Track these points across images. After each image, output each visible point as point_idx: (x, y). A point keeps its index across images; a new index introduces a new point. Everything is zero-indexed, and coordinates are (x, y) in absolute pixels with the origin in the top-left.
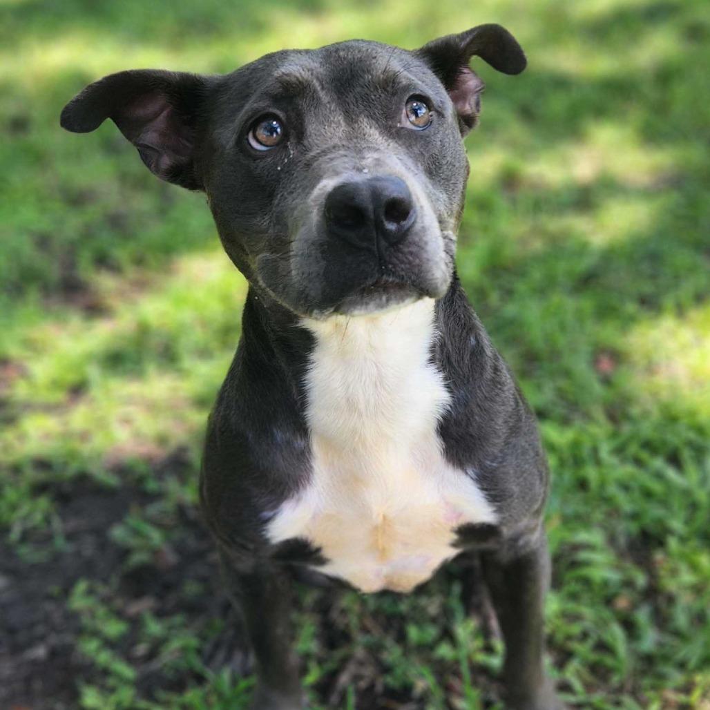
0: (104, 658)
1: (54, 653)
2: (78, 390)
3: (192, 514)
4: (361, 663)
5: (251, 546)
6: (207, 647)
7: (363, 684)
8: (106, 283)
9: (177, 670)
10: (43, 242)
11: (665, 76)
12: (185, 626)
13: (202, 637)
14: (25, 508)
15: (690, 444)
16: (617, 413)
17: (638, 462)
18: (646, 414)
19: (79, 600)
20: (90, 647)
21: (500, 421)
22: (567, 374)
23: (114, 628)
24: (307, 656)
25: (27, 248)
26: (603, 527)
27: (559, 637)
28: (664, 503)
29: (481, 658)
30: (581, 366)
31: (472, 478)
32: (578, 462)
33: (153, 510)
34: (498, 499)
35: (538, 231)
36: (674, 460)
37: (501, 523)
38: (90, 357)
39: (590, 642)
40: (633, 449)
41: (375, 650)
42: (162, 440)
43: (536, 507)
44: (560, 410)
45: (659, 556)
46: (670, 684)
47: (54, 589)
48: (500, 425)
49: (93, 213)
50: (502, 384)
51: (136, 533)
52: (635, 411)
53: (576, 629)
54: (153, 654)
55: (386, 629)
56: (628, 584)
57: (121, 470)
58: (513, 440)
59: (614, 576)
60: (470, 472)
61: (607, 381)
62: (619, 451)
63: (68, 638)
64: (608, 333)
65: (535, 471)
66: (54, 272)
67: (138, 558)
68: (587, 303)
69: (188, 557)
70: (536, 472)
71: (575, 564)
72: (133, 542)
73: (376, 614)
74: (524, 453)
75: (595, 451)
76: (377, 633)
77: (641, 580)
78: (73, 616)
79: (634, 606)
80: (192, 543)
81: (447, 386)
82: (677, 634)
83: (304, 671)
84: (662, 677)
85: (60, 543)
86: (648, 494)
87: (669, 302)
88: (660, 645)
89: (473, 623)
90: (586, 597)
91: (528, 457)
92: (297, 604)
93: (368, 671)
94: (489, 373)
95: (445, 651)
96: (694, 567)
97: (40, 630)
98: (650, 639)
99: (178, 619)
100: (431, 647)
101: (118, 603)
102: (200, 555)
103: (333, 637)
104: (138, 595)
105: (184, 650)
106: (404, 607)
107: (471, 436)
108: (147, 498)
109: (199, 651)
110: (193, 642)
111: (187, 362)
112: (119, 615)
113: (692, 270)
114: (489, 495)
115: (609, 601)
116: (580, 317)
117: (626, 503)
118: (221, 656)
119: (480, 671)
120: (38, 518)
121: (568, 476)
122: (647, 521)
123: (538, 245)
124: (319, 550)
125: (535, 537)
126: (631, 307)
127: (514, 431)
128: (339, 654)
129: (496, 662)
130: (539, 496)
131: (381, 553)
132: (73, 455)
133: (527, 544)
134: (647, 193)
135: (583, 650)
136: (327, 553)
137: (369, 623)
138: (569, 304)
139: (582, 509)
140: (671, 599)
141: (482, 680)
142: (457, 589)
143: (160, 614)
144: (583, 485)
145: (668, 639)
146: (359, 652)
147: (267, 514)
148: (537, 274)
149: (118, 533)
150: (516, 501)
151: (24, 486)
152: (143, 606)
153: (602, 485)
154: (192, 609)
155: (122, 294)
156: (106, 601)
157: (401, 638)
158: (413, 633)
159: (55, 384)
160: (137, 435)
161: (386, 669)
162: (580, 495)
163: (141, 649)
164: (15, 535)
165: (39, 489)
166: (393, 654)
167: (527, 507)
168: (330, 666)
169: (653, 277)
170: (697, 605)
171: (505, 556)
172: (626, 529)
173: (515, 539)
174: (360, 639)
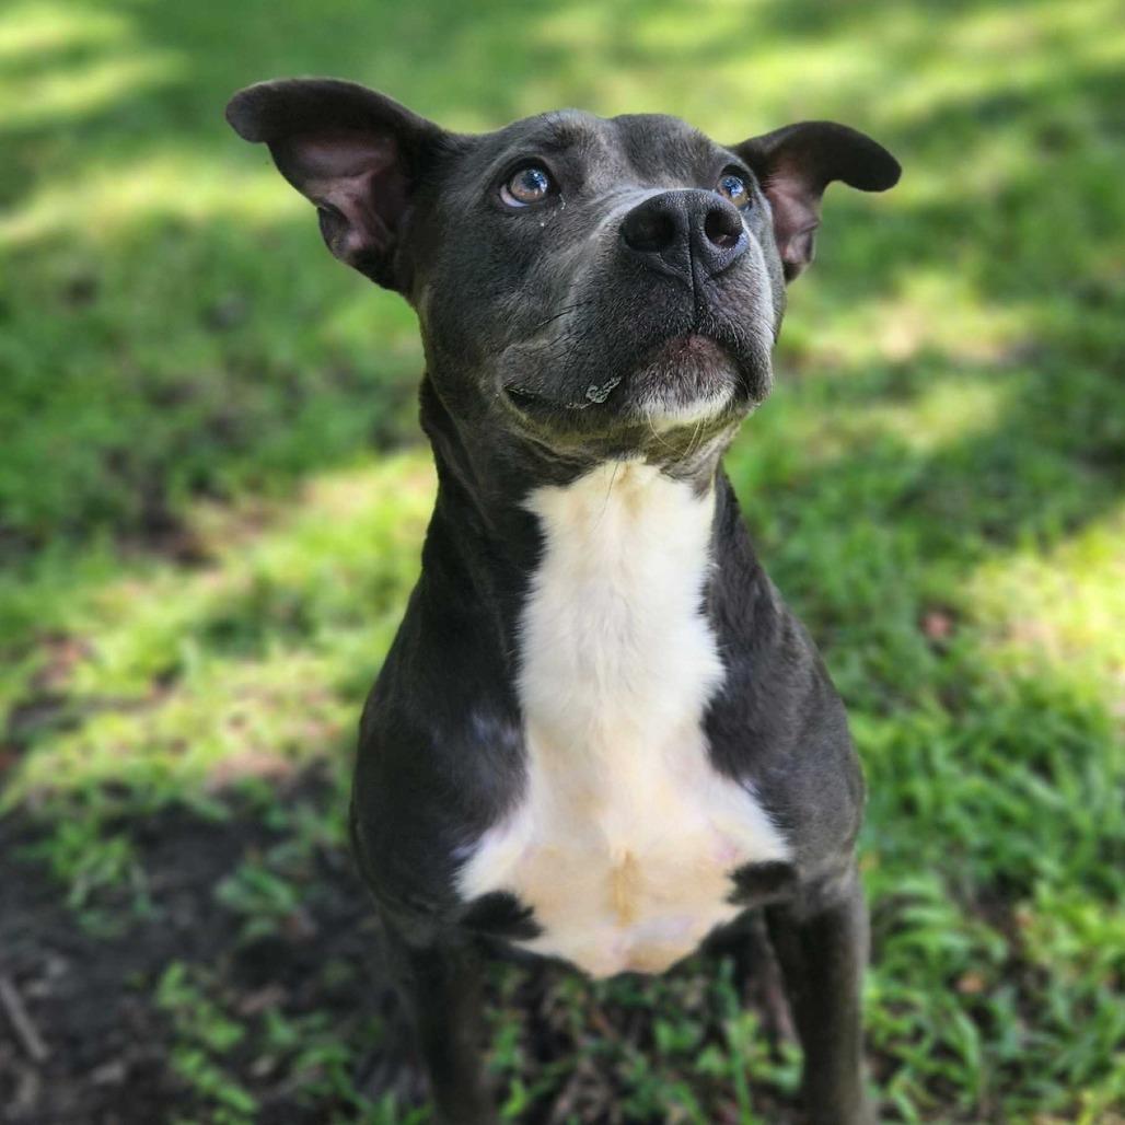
0: (209, 1079)
1: (137, 1074)
2: (167, 678)
3: (336, 861)
4: (589, 1082)
5: (432, 906)
6: (361, 1061)
7: (592, 1113)
8: (206, 519)
9: (316, 1096)
10: (117, 460)
11: (1012, 202)
12: (328, 1028)
13: (354, 1046)
14: (92, 855)
15: (1065, 743)
16: (956, 697)
17: (989, 771)
18: (998, 700)
19: (172, 992)
20: (188, 1064)
21: (792, 710)
22: (881, 640)
23: (223, 1035)
24: (509, 1072)
25: (94, 471)
26: (941, 869)
27: (881, 1037)
28: (1030, 832)
29: (765, 1071)
30: (902, 629)
31: (751, 793)
32: (901, 772)
33: (278, 855)
34: (791, 823)
35: (833, 431)
36: (1042, 767)
37: (797, 861)
38: (185, 629)
39: (927, 1044)
40: (982, 752)
41: (608, 1062)
42: (291, 750)
43: (846, 835)
44: (874, 695)
45: (1023, 911)
46: (1046, 1105)
47: (135, 977)
48: (793, 716)
49: (188, 417)
50: (796, 656)
51: (254, 889)
52: (982, 694)
53: (904, 1025)
54: (281, 1072)
55: (624, 1029)
56: (980, 954)
57: (231, 795)
58: (811, 737)
59: (958, 943)
60: (748, 783)
61: (940, 651)
62: (962, 754)
63: (156, 1051)
64: (940, 579)
65: (842, 781)
66: (132, 503)
67: (258, 928)
68: (908, 537)
69: (331, 925)
70: (844, 784)
71: (901, 927)
72: (250, 903)
73: (609, 1006)
74: (827, 755)
75: (926, 754)
76: (610, 1035)
77: (999, 948)
78: (162, 1018)
79: (989, 989)
80: (336, 902)
81: (722, 654)
82: (1054, 1029)
83: (503, 1095)
84: (1034, 1095)
85: (143, 907)
86: (1005, 820)
87: (1026, 532)
88: (1030, 1046)
89: (751, 1020)
90: (918, 976)
91: (832, 762)
92: (491, 993)
93: (599, 1094)
94: (778, 640)
95: (711, 1061)
96: (1077, 928)
97: (115, 1038)
98: (1015, 1037)
99: (316, 1019)
100: (691, 1056)
101: (229, 996)
102: (348, 922)
103: (547, 1043)
104: (257, 983)
105: (326, 1067)
106: (650, 997)
107: (750, 731)
108: (270, 838)
109: (349, 1068)
110: (340, 1053)
111: (326, 635)
112: (231, 1014)
113: (1059, 484)
114: (775, 817)
115: (952, 981)
116: (898, 556)
117: (973, 834)
118: (380, 1075)
119: (765, 1091)
120: (110, 870)
121: (887, 794)
122: (1004, 859)
123: (833, 451)
124: (530, 911)
125: (845, 883)
126: (972, 542)
127: (812, 723)
128: (554, 1068)
129: (789, 1077)
130: (850, 818)
131: (622, 913)
132: (162, 773)
133: (834, 891)
134: (990, 373)
135: (915, 1054)
136: (540, 917)
137: (600, 1021)
138: (882, 538)
139: (909, 843)
140: (1044, 977)
141: (768, 1103)
142: (727, 966)
143: (291, 1012)
144: (908, 806)
145: (1041, 1038)
146: (585, 1065)
147: (461, 851)
148: (833, 494)
149: (228, 891)
150: (816, 825)
151: (91, 821)
152: (265, 1001)
153: (938, 806)
154: (339, 1004)
155: (230, 536)
156: (211, 994)
157: (647, 1043)
158: (664, 1034)
159: (136, 671)
160: (256, 745)
161: (624, 1091)
162: (904, 824)
163: (263, 1066)
164: (77, 896)
165: (111, 828)
166: (635, 1066)
167: (831, 835)
168: (543, 1086)
169: (1003, 495)
170: (1082, 985)
171: (802, 912)
172: (974, 872)
173: (817, 884)
174: (587, 1044)
